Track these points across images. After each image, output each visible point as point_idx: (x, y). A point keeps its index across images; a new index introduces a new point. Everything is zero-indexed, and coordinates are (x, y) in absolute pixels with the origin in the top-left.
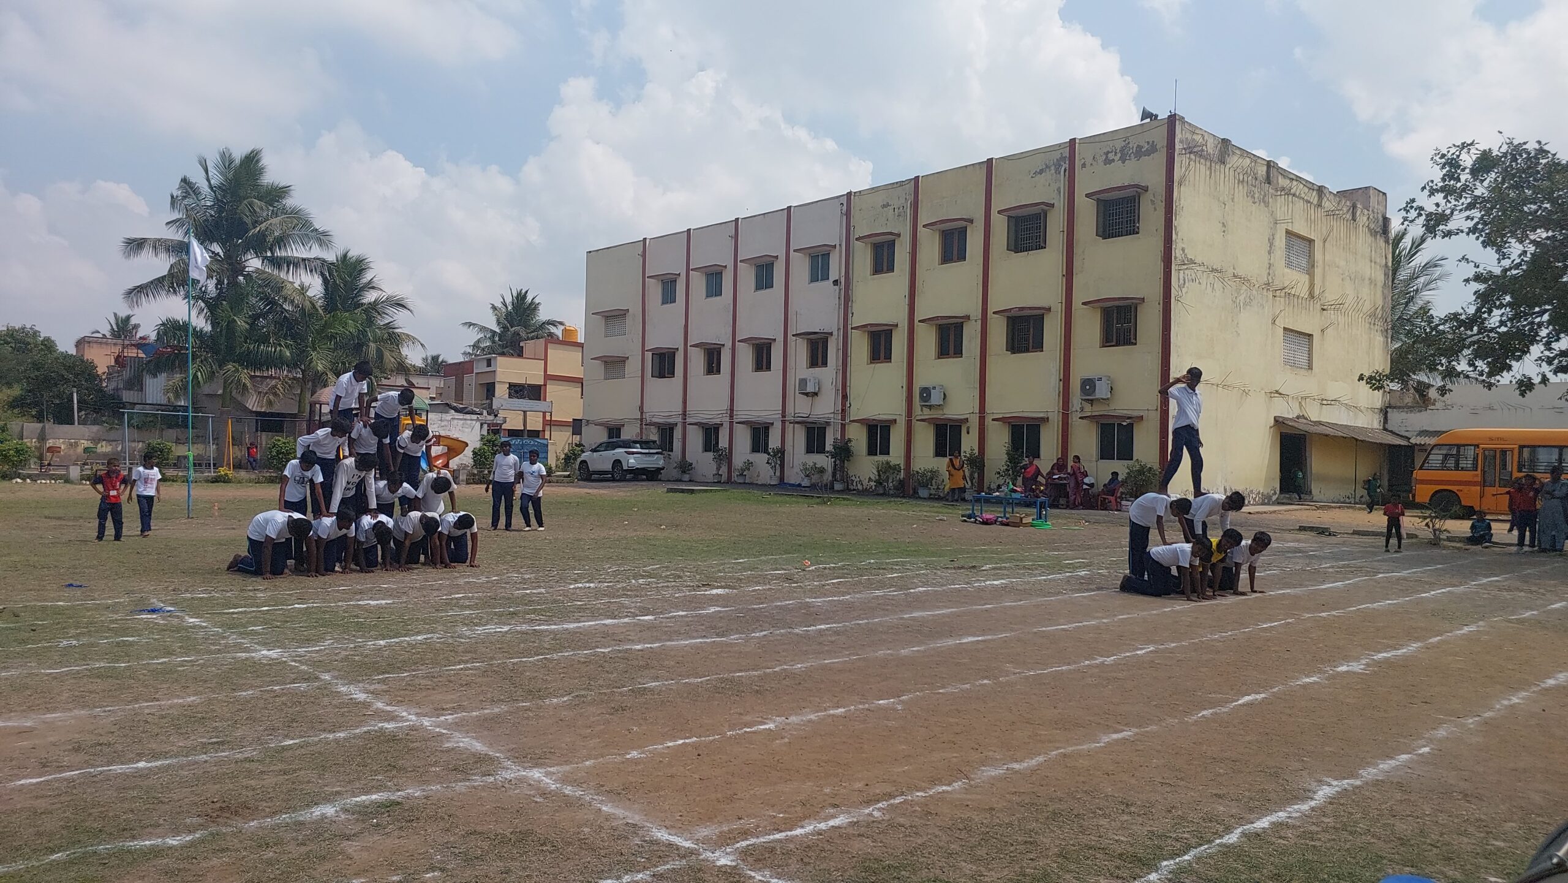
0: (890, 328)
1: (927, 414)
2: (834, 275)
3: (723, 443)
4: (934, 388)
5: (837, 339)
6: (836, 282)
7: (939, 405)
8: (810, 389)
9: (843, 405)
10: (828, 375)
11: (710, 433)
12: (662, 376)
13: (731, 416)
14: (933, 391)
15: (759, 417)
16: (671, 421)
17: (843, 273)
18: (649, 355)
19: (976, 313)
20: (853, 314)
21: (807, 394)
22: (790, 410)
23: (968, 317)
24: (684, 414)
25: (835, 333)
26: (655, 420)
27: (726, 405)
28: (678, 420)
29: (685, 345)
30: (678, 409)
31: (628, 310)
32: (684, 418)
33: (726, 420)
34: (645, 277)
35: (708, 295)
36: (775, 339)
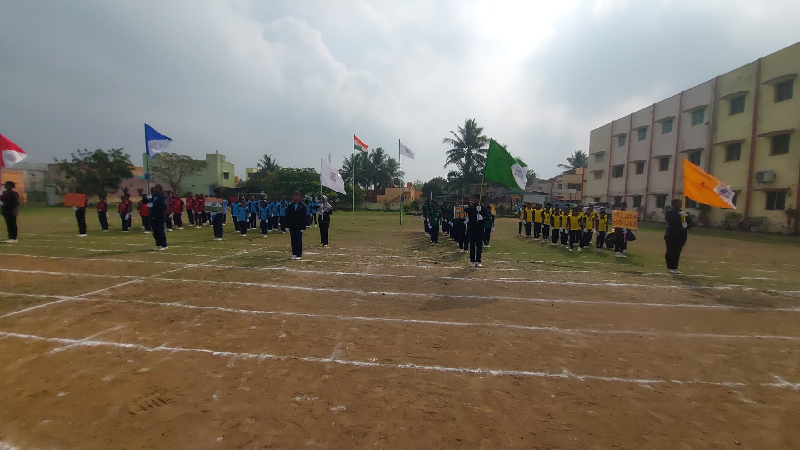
0: (739, 142)
1: (762, 186)
2: (706, 120)
3: (643, 204)
4: (766, 172)
5: (707, 151)
6: (707, 123)
7: (771, 182)
11: (637, 199)
12: (617, 176)
13: (647, 192)
14: (765, 174)
15: (661, 192)
16: (620, 195)
17: (712, 118)
18: (612, 168)
20: (717, 137)
22: (677, 188)
23: (793, 130)
24: (626, 192)
25: (705, 148)
26: (614, 195)
27: (645, 187)
28: (623, 194)
29: (628, 163)
30: (623, 190)
31: (605, 151)
32: (626, 194)
33: (645, 194)
34: (612, 137)
35: (639, 140)
36: (671, 156)
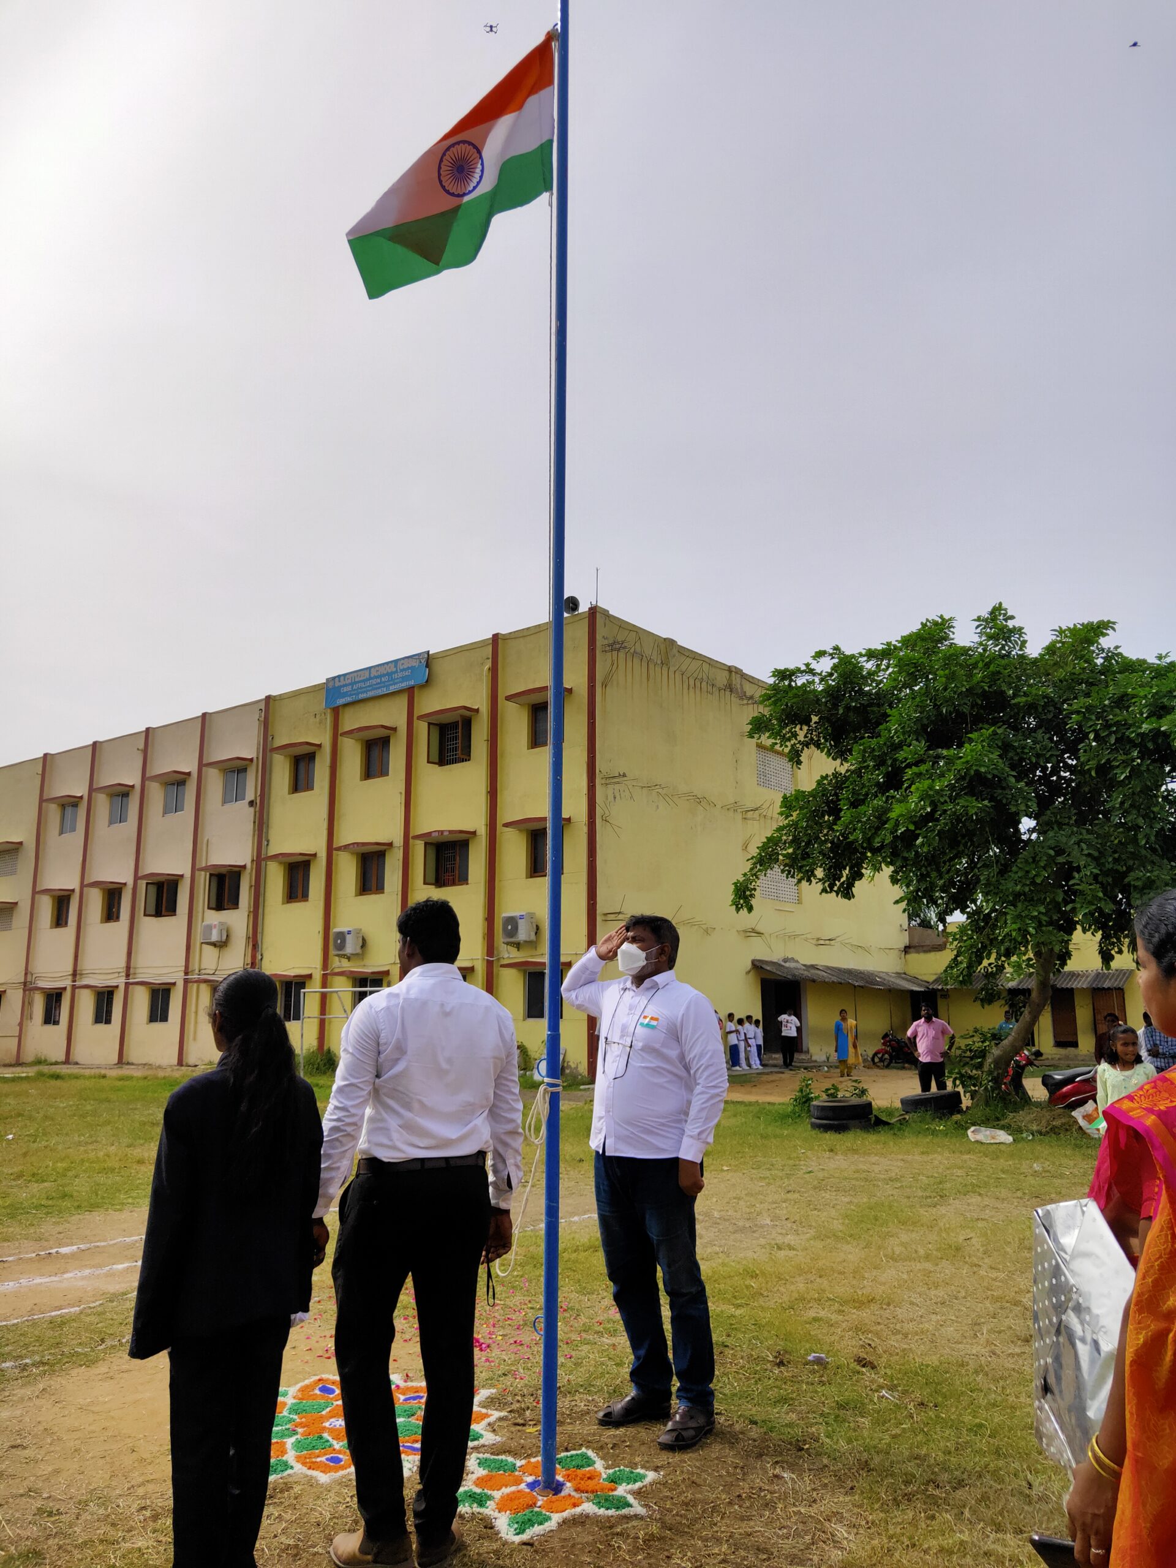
0: (307, 858)
1: (345, 965)
2: (250, 795)
3: (117, 1011)
4: (349, 932)
5: (251, 874)
6: (251, 803)
7: (357, 954)
8: (215, 937)
9: (254, 957)
10: (237, 920)
11: (103, 998)
13: (128, 975)
14: (348, 937)
15: (160, 975)
16: (59, 985)
17: (259, 793)
18: (38, 898)
19: (398, 841)
20: (268, 841)
21: (214, 944)
22: (195, 965)
23: (390, 845)
24: (74, 974)
25: (249, 866)
26: (42, 984)
27: (123, 963)
28: (67, 983)
29: (83, 886)
30: (70, 970)
31: (21, 843)
32: (74, 981)
33: (121, 981)
34: (42, 800)
35: (111, 823)
36: (182, 876)
